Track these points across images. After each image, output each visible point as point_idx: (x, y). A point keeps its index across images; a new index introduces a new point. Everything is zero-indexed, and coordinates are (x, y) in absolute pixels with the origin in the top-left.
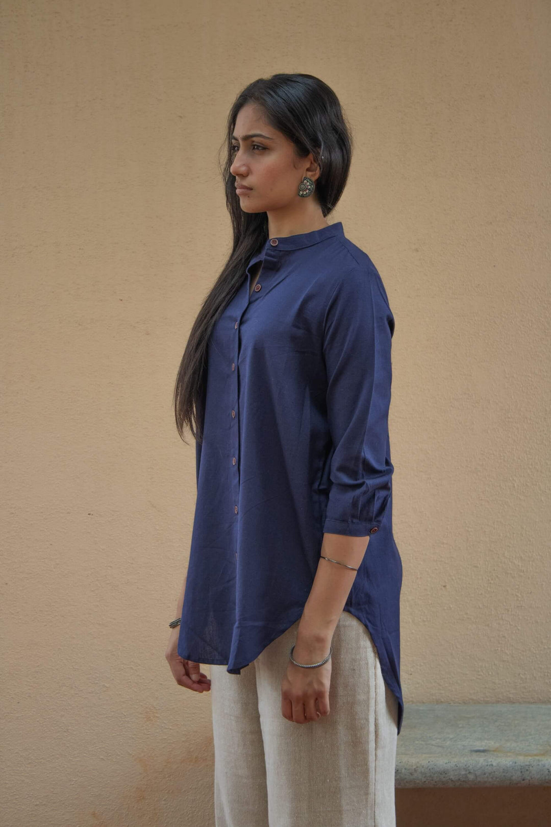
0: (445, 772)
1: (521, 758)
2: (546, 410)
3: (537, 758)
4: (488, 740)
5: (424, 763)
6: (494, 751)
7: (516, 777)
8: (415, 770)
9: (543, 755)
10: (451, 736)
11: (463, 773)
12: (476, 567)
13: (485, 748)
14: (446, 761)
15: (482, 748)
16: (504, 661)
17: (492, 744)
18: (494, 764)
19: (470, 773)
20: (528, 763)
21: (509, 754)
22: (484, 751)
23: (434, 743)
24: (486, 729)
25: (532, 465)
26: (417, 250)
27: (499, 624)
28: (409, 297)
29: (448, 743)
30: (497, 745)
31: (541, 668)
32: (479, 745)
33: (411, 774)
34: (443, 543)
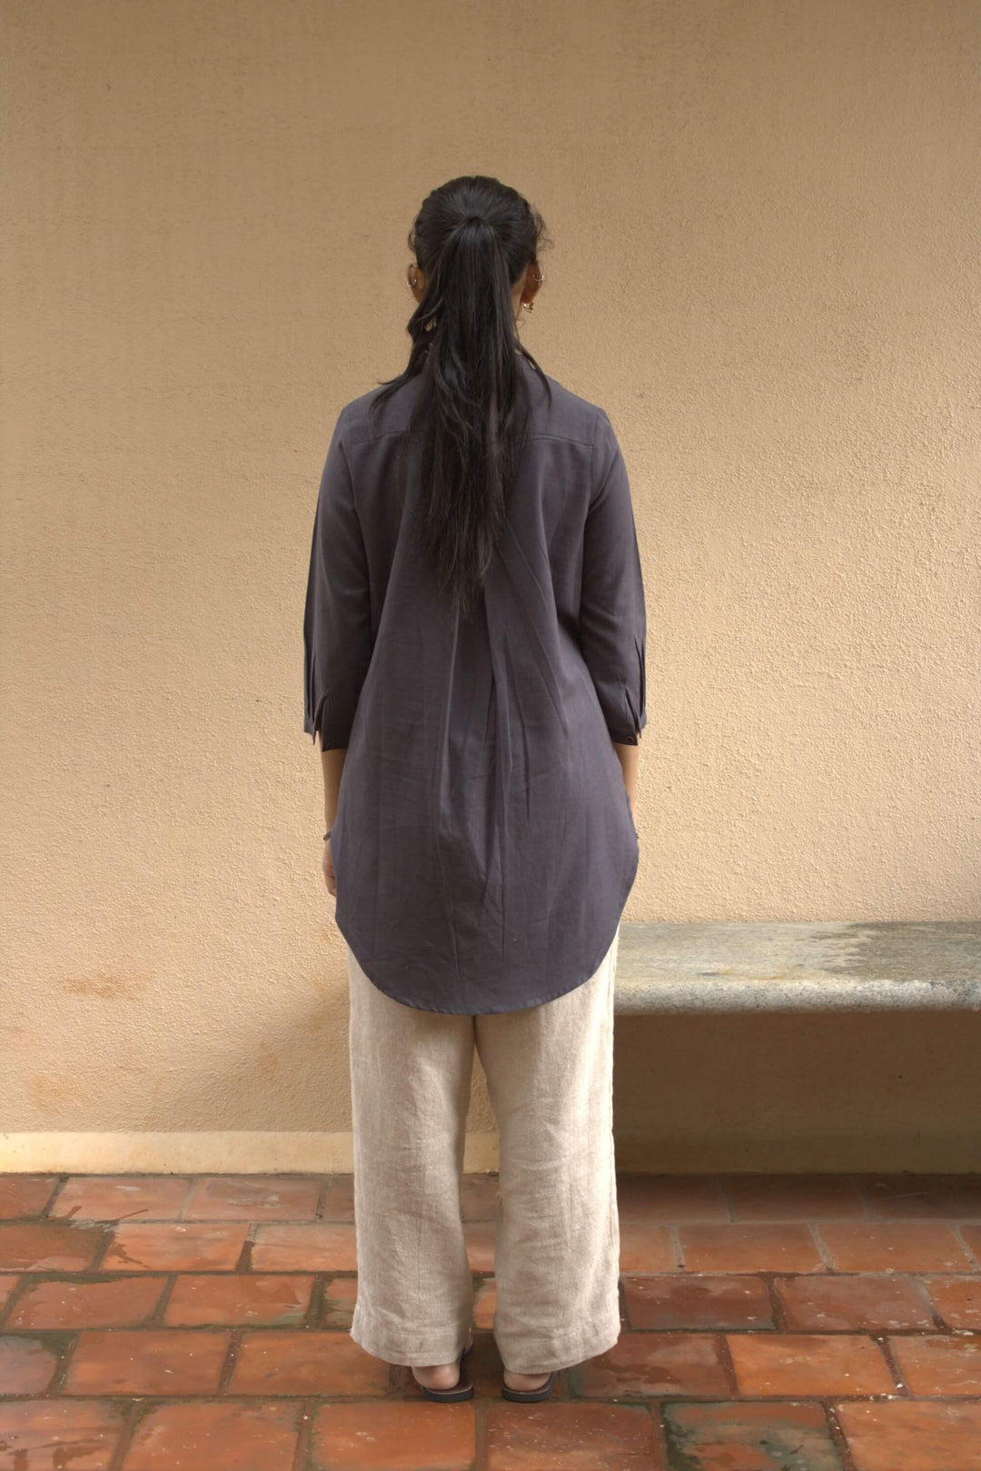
0: (668, 997)
1: (756, 982)
2: (790, 585)
3: (774, 982)
4: (717, 962)
5: (645, 987)
6: (724, 974)
7: (749, 1002)
8: (634, 995)
9: (781, 978)
10: (675, 958)
11: (689, 998)
12: (707, 765)
13: (714, 971)
14: (670, 985)
15: (710, 971)
16: (736, 873)
17: (722, 967)
18: (725, 989)
19: (697, 998)
20: (763, 988)
21: (742, 978)
22: (713, 974)
23: (655, 965)
24: (715, 950)
25: (772, 648)
26: (641, 396)
27: (732, 831)
28: (632, 451)
29: (671, 965)
30: (728, 967)
31: (778, 882)
32: (706, 967)
33: (630, 1000)
34: (668, 738)
